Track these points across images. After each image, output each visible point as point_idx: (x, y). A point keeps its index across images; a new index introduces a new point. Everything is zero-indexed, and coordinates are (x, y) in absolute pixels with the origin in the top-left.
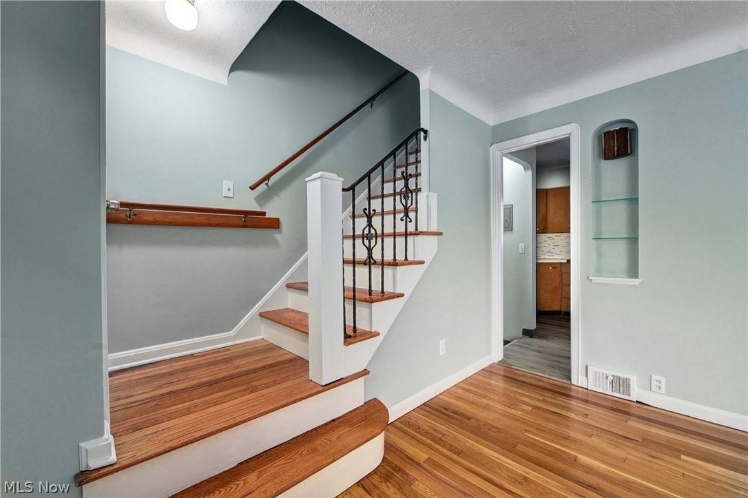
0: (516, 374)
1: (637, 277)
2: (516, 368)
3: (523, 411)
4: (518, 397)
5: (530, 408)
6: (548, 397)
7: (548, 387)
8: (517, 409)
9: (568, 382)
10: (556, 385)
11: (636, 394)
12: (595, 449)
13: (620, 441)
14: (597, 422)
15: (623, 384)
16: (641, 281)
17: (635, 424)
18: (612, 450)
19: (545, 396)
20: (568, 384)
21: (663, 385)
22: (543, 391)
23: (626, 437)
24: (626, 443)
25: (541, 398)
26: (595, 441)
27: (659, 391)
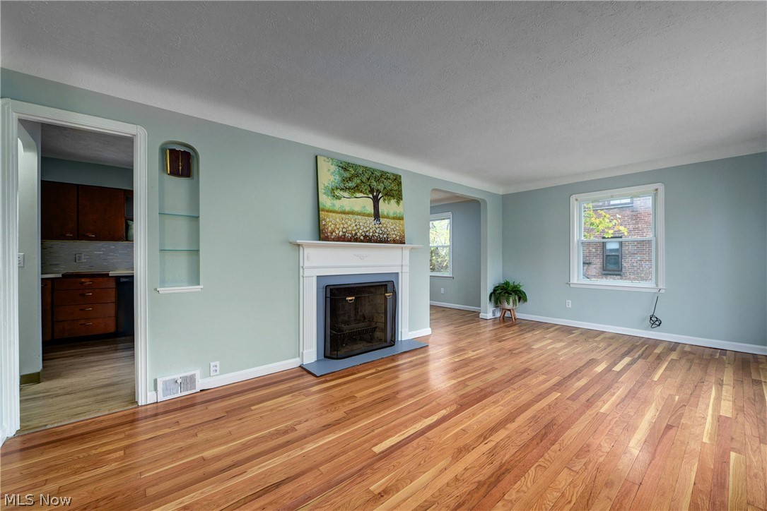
0: (62, 432)
1: (199, 284)
2: (56, 425)
3: (115, 460)
4: (94, 452)
5: (122, 453)
6: (127, 431)
7: (117, 422)
8: (108, 463)
9: (134, 406)
10: (124, 416)
11: (201, 384)
12: (208, 441)
13: (216, 424)
14: (190, 422)
15: (190, 381)
16: (202, 287)
17: (213, 406)
18: (217, 434)
19: (124, 432)
20: (135, 408)
21: (218, 368)
22: (116, 428)
23: (217, 419)
24: (220, 422)
25: (122, 436)
26: (201, 436)
27: (216, 374)
